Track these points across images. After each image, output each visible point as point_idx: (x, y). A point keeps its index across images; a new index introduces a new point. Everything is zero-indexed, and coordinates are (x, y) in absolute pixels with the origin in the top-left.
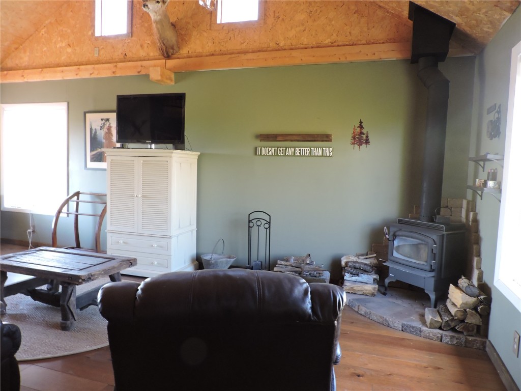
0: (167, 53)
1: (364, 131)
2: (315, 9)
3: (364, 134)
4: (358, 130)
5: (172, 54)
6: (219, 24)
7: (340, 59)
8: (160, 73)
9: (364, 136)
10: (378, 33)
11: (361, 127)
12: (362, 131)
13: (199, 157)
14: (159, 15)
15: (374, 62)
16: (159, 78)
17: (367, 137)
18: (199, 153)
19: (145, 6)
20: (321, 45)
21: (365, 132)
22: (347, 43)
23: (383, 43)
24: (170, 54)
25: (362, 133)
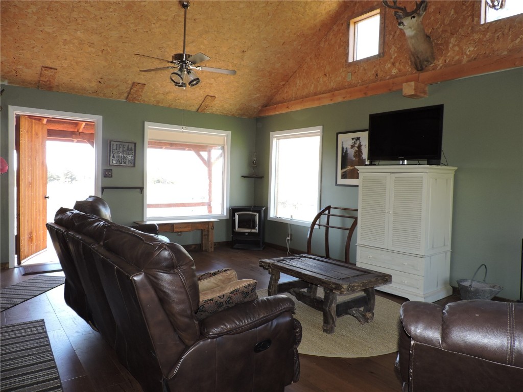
0: (421, 67)
5: (426, 67)
6: (483, 24)
8: (414, 87)
13: (456, 171)
14: (414, 30)
16: (413, 93)
18: (456, 168)
19: (400, 24)
24: (424, 67)
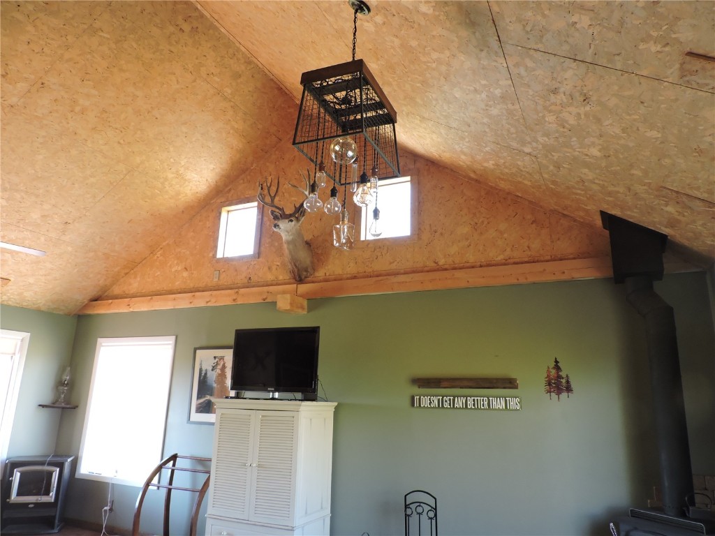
0: (300, 277)
1: (563, 374)
2: (480, 221)
3: (563, 378)
4: (553, 372)
5: (306, 277)
6: (363, 241)
7: (518, 280)
8: (289, 301)
9: (564, 381)
10: (565, 246)
11: (557, 368)
12: (560, 373)
13: (336, 408)
14: (291, 235)
15: (565, 282)
16: (288, 307)
17: (568, 382)
18: (336, 404)
19: (276, 226)
20: (493, 262)
21: (564, 376)
22: (526, 259)
23: (574, 258)
24: (303, 277)
25: (559, 377)
